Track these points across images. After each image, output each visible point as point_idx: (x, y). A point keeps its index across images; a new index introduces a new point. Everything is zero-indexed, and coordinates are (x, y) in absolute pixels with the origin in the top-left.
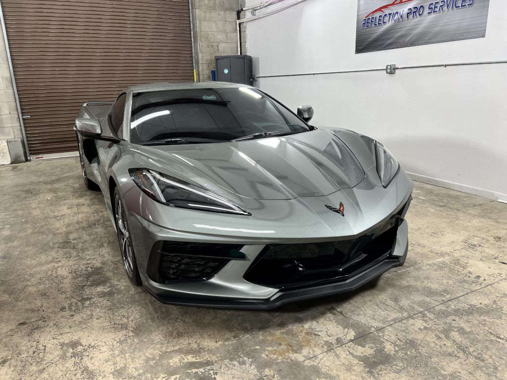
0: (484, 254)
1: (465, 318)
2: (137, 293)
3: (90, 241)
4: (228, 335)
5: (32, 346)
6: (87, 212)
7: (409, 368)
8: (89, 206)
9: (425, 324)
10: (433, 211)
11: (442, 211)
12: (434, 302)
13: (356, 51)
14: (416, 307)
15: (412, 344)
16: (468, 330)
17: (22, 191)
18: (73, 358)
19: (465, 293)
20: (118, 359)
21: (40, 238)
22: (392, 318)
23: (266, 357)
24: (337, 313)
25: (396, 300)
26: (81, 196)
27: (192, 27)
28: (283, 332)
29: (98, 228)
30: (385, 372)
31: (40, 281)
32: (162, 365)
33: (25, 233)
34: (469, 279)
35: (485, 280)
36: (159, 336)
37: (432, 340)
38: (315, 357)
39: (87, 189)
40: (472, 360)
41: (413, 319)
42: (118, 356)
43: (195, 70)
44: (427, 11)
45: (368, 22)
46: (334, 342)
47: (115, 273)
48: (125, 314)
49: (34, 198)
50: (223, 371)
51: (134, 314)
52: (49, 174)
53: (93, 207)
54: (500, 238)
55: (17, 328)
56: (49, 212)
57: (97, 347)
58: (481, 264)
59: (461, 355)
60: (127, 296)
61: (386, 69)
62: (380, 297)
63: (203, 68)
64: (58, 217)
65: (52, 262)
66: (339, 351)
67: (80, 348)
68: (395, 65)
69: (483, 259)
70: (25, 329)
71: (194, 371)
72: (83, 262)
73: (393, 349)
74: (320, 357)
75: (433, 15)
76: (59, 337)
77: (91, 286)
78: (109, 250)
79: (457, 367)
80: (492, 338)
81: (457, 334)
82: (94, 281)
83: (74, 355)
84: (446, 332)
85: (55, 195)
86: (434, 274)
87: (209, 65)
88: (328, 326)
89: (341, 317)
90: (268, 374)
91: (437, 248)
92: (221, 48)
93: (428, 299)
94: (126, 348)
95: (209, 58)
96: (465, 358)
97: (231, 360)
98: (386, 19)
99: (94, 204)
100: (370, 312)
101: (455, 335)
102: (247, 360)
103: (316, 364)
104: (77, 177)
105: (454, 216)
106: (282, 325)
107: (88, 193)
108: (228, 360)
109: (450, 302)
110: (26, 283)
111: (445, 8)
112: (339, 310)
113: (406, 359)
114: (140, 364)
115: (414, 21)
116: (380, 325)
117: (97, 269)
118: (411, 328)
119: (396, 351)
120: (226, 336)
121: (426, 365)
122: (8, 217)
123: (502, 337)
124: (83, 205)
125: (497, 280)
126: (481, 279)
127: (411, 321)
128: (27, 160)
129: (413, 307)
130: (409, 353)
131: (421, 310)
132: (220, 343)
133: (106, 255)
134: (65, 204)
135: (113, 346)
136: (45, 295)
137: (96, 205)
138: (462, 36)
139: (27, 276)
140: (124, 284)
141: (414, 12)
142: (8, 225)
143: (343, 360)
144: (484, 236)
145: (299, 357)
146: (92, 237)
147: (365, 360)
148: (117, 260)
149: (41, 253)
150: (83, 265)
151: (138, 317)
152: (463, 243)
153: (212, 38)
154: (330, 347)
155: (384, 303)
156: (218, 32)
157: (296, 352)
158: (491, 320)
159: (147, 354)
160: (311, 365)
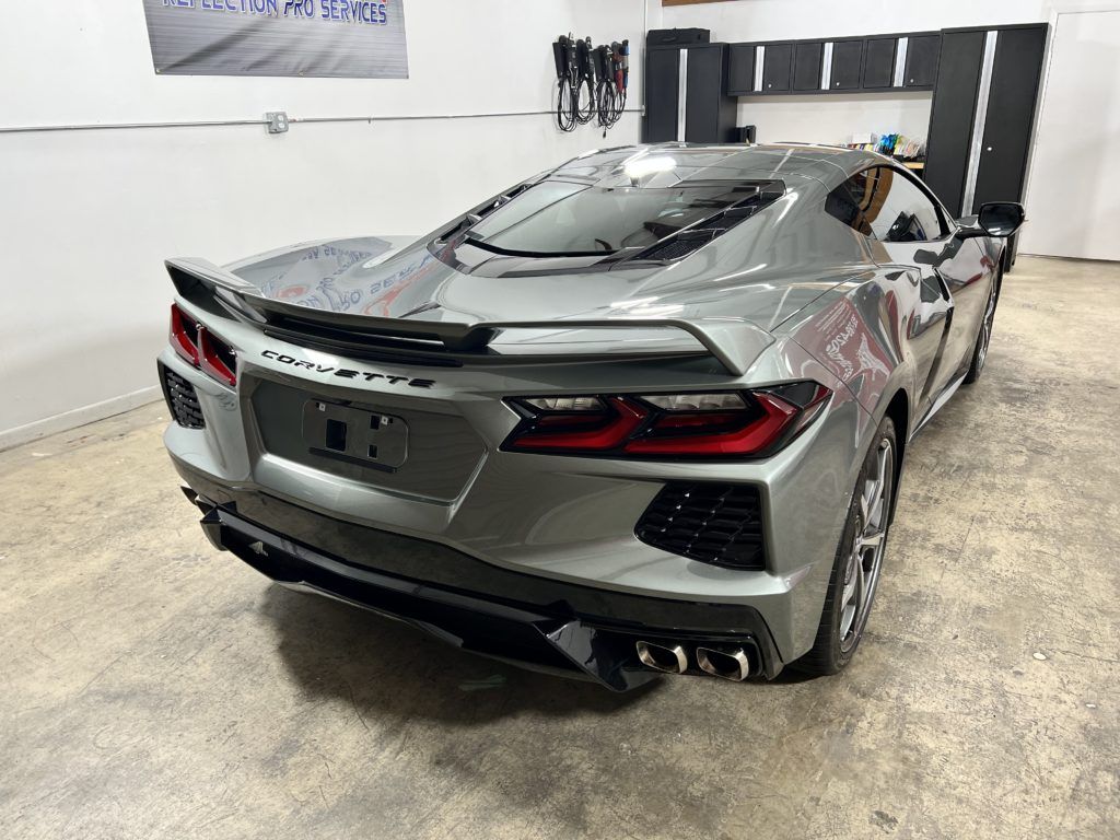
3: (992, 439)
21: (1088, 483)
44: (320, 10)
75: (331, 24)
98: (236, 1)
133: (982, 412)
141: (297, 6)
150: (1024, 412)
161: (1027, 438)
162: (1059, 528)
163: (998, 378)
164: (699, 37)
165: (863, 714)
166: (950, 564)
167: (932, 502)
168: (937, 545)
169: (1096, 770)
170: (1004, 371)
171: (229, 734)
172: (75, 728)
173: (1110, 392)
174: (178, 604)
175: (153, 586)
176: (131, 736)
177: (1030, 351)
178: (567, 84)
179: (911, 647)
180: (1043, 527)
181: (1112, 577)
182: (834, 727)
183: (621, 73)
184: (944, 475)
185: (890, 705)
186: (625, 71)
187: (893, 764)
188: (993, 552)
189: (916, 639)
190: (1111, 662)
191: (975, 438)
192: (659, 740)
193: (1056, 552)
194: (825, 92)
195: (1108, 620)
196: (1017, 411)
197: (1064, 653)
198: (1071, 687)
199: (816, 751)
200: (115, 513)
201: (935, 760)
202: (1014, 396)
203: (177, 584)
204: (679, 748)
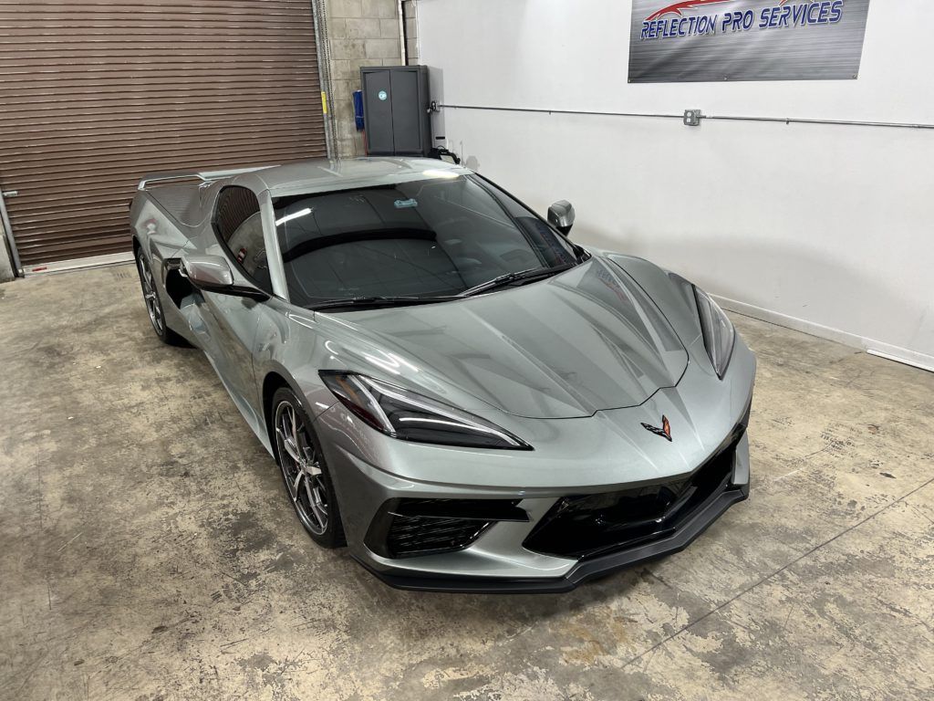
0: (857, 460)
1: (842, 578)
2: (330, 561)
3: (211, 459)
4: (499, 630)
5: (193, 670)
6: (181, 397)
7: (775, 667)
8: (178, 381)
9: (786, 593)
10: (768, 375)
11: (783, 376)
12: (794, 552)
13: (629, 77)
14: (770, 563)
15: (773, 627)
16: (850, 599)
17: (39, 349)
18: (268, 685)
19: (837, 533)
20: (340, 682)
21: (118, 454)
22: (738, 585)
23: (566, 664)
24: (655, 580)
25: (738, 552)
26: (157, 360)
27: (314, 11)
28: (581, 620)
29: (214, 430)
30: (742, 676)
31: (154, 545)
32: (412, 689)
33: (87, 446)
34: (839, 508)
35: (863, 508)
36: (391, 637)
37: (801, 620)
38: (638, 658)
39: (162, 343)
40: (860, 649)
41: (768, 584)
42: (338, 676)
43: (322, 93)
44: (758, 21)
45: (651, 29)
46: (660, 631)
47: (278, 524)
48: (324, 602)
49: (69, 366)
50: (507, 692)
51: (337, 599)
52: (74, 308)
53: (187, 383)
54: (877, 427)
55: (153, 638)
56: (111, 397)
57: (300, 664)
58: (853, 478)
59: (844, 641)
60: (314, 567)
61: (685, 117)
62: (714, 548)
63: (337, 88)
64: (133, 407)
65: (160, 504)
66: (670, 645)
67: (273, 668)
68: (699, 111)
69: (856, 468)
70: (168, 639)
71: (465, 694)
72: (216, 504)
73: (747, 638)
74: (645, 657)
75: (768, 31)
76: (231, 650)
77: (248, 549)
78: (253, 477)
79: (841, 661)
80: (885, 610)
81: (835, 606)
82: (248, 540)
83: (268, 680)
84: (819, 603)
85: (105, 358)
86: (789, 501)
87: (348, 81)
88: (646, 605)
89: (663, 587)
90: (576, 692)
91: (784, 450)
92: (369, 49)
93: (785, 548)
94: (347, 662)
95: (348, 68)
96: (850, 646)
97: (515, 672)
98: (685, 27)
99: (186, 378)
100: (704, 576)
101: (831, 607)
102: (539, 671)
103: (641, 671)
104: (132, 314)
105: (803, 386)
106: (576, 607)
107: (167, 351)
108: (509, 673)
109: (817, 552)
110: (132, 551)
111: (790, 20)
112: (656, 574)
113: (769, 654)
114: (378, 688)
115: (734, 36)
116: (723, 598)
117: (245, 516)
118: (768, 601)
119: (752, 641)
120: (496, 632)
121: (799, 662)
122: (37, 410)
123: (898, 608)
124: (168, 379)
125: (880, 508)
126: (858, 507)
127: (766, 588)
128: (17, 275)
129: (765, 564)
130: (771, 643)
131: (778, 567)
132: (490, 644)
133: (250, 487)
134: (133, 378)
135: (325, 660)
136: (175, 571)
137: (192, 378)
138: (818, 72)
139: (127, 536)
140: (302, 543)
141: (735, 21)
142: (46, 429)
143: (680, 662)
144: (853, 425)
145: (614, 661)
146: (211, 450)
147: (709, 658)
148: (272, 495)
149: (134, 487)
151: (346, 605)
152: (822, 439)
153: (353, 31)
154: (655, 640)
155: (721, 559)
156: (363, 18)
157: (608, 653)
158: (880, 580)
159: (383, 671)
160: (634, 673)
162: (119, 415)
166: (157, 377)
180: (128, 412)
184: (209, 414)
188: (143, 390)
193: (114, 403)
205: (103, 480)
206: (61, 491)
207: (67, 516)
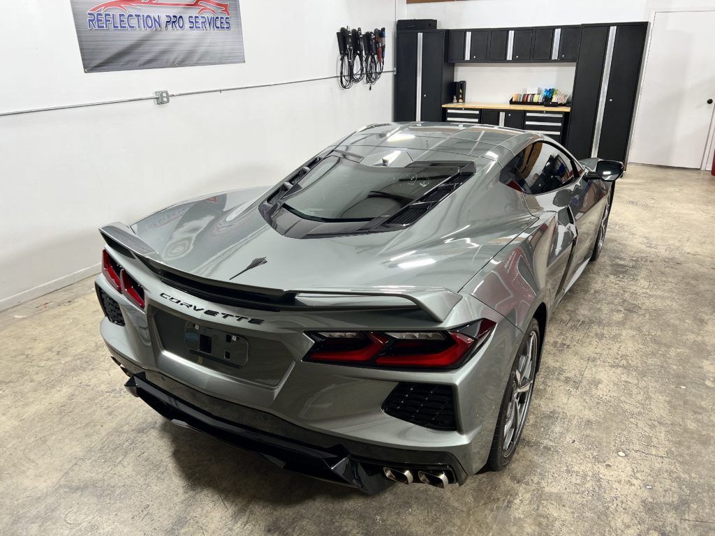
3: (604, 302)
21: (659, 333)
33: (679, 350)
64: (623, 366)
75: (195, 32)
98: (134, 22)
115: (172, 34)
133: (599, 282)
141: (172, 22)
146: (599, 306)
150: (624, 282)
161: (624, 301)
162: (639, 365)
163: (610, 257)
164: (430, 25)
165: (517, 494)
166: (573, 391)
167: (566, 346)
168: (567, 378)
169: (648, 530)
170: (614, 251)
171: (145, 513)
172: (53, 511)
173: (678, 266)
174: (111, 424)
175: (95, 411)
176: (87, 515)
177: (631, 236)
178: (346, 58)
179: (547, 448)
180: (630, 364)
181: (668, 399)
182: (500, 504)
183: (380, 49)
184: (574, 328)
185: (533, 488)
186: (383, 48)
187: (533, 527)
188: (599, 382)
189: (551, 443)
190: (663, 457)
191: (594, 301)
192: (398, 514)
193: (636, 382)
194: (509, 62)
195: (663, 429)
196: (620, 281)
197: (636, 451)
198: (638, 475)
199: (489, 519)
200: (69, 359)
201: (557, 524)
202: (619, 270)
203: (110, 410)
204: (410, 519)
205: (677, 322)
206: (706, 328)
207: (706, 314)
